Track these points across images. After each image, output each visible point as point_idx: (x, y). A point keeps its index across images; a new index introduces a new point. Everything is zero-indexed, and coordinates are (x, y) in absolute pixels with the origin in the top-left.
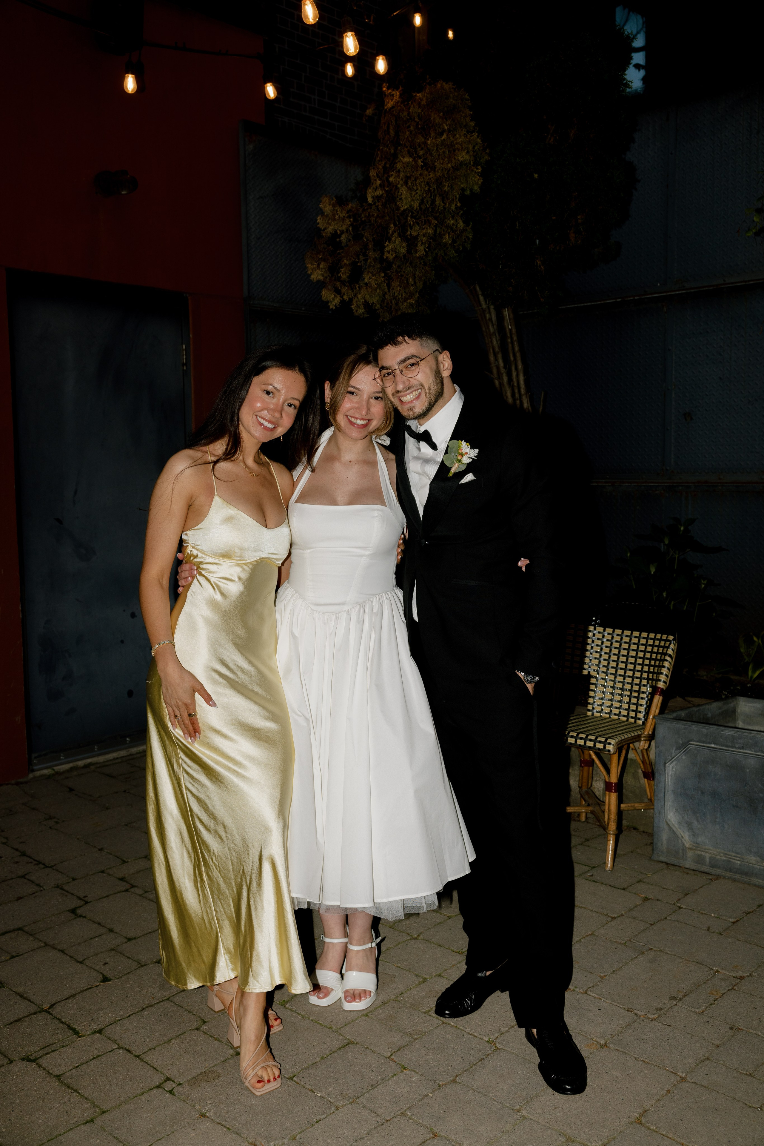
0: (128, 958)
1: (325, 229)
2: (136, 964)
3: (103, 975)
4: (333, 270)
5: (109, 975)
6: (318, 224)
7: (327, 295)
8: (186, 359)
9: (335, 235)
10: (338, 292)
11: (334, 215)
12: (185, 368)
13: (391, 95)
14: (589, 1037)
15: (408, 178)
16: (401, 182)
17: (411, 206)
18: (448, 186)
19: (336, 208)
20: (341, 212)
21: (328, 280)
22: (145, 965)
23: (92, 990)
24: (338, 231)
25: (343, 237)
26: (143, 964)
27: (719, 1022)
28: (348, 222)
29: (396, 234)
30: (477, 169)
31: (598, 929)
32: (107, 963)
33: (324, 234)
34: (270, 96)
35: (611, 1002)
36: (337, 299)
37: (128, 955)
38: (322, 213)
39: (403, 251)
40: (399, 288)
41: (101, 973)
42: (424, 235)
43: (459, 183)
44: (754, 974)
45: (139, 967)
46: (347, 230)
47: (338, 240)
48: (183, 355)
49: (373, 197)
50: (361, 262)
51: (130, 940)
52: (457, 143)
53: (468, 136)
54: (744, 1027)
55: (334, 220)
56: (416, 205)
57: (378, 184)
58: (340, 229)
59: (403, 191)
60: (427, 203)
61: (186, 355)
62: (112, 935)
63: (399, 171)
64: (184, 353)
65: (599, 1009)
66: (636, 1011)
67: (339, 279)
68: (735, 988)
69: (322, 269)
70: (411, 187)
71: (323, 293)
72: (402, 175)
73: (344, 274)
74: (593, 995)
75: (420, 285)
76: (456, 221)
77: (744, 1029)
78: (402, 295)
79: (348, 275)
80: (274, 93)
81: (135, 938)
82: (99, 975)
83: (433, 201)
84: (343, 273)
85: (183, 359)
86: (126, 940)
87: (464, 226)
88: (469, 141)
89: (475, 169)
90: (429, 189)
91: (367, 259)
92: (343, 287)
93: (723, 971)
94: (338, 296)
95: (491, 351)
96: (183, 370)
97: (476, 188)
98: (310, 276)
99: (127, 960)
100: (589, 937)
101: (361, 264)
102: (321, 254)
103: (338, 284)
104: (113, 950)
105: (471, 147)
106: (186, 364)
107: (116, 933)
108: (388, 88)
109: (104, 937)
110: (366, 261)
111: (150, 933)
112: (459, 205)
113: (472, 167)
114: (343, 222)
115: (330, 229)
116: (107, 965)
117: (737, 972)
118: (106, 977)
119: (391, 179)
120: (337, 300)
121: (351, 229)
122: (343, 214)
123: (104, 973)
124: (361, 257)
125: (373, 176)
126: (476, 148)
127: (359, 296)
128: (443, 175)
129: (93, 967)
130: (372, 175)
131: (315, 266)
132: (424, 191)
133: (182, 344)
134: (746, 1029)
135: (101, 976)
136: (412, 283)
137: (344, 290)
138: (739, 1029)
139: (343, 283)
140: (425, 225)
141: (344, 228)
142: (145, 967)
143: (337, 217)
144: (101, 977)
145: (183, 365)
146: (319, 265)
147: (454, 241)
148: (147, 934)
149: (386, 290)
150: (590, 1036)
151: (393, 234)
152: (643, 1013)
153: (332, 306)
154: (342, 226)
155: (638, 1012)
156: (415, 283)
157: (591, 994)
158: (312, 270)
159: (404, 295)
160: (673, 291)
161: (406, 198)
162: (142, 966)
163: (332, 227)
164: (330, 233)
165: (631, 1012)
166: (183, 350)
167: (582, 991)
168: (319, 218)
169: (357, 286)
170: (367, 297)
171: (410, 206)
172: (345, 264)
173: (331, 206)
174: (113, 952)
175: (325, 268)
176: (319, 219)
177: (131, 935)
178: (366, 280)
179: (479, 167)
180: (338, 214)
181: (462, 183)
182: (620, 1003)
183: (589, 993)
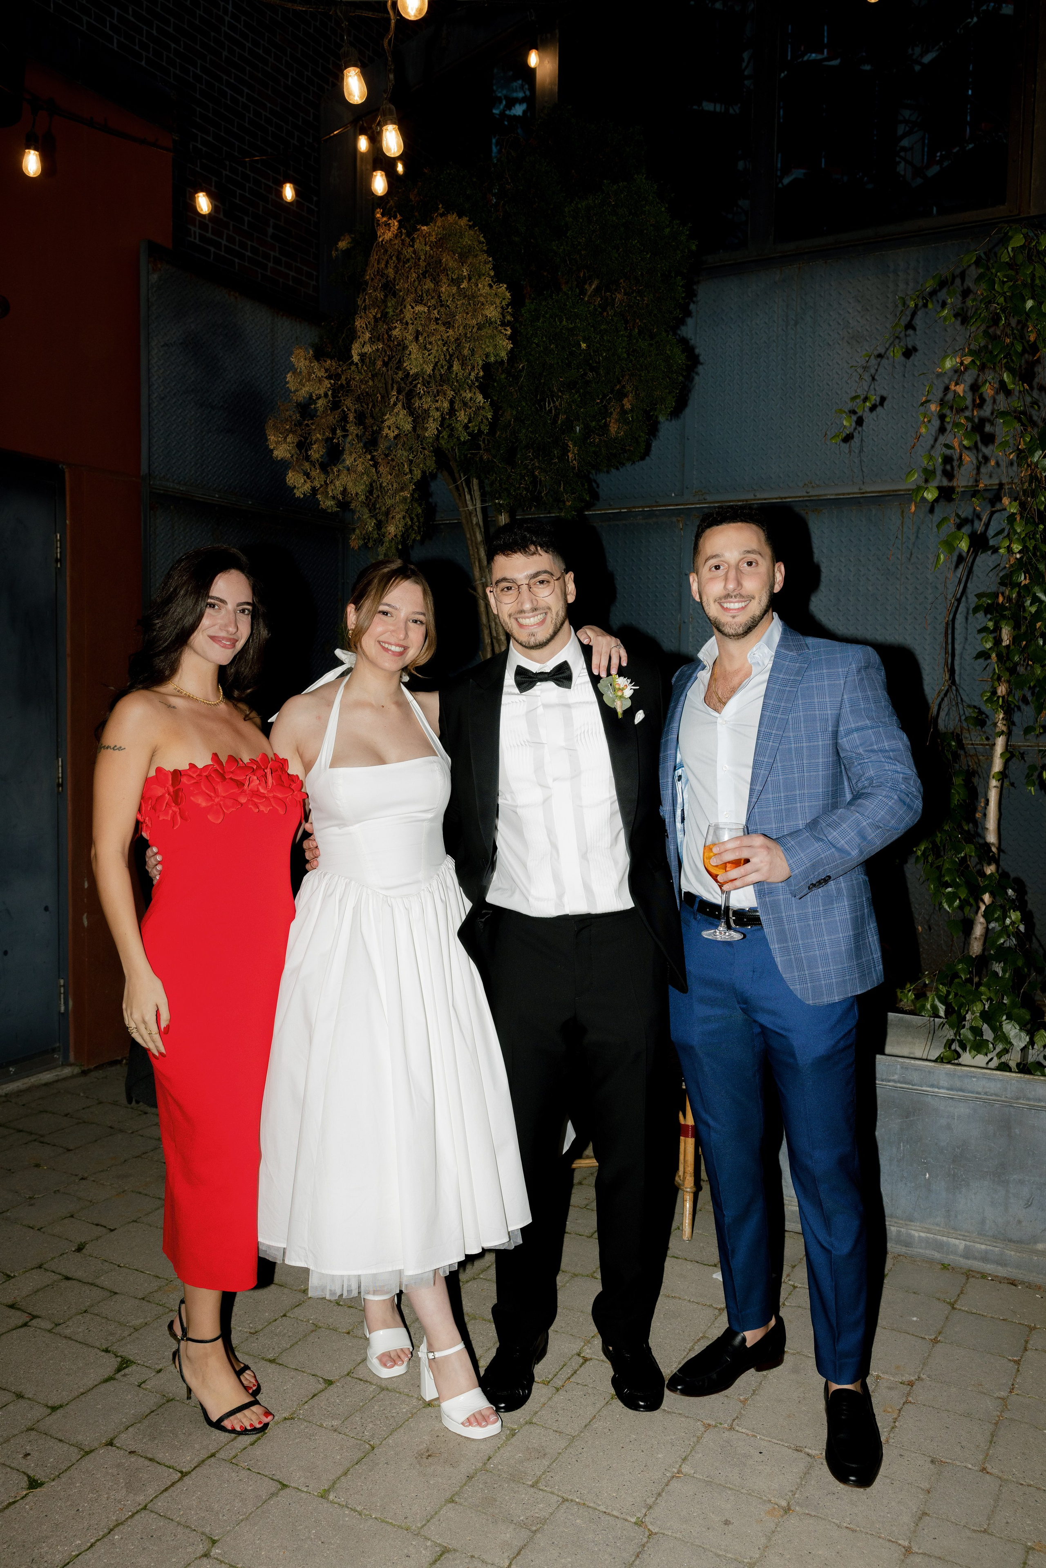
0: (61, 1440)
1: (297, 391)
2: (76, 1450)
3: (29, 1477)
4: (303, 446)
5: (39, 1475)
6: (288, 383)
7: (294, 479)
8: (60, 553)
9: (311, 400)
10: (307, 475)
11: (309, 374)
12: (59, 566)
13: (385, 225)
14: (764, 1498)
15: (418, 334)
16: (411, 338)
17: (423, 372)
18: (469, 349)
19: (312, 365)
20: (320, 370)
21: (295, 459)
22: (92, 1451)
23: (17, 1505)
24: (314, 395)
25: (321, 403)
26: (87, 1449)
27: (914, 1455)
28: (327, 383)
29: (400, 405)
30: (506, 330)
31: (709, 1327)
32: (29, 1454)
33: (294, 398)
34: (202, 210)
35: (770, 1439)
36: (308, 485)
37: (59, 1436)
38: (292, 368)
39: (408, 427)
40: (389, 477)
41: (24, 1473)
42: (437, 409)
43: (483, 346)
44: (923, 1376)
45: (83, 1456)
46: (326, 395)
47: (313, 406)
48: (57, 548)
49: (359, 355)
50: (338, 438)
51: (54, 1409)
52: (481, 295)
53: (494, 287)
54: (947, 1458)
55: (309, 380)
56: (429, 370)
57: (367, 338)
58: (317, 392)
59: (413, 348)
60: (442, 367)
61: (60, 548)
62: (23, 1403)
63: (407, 323)
64: (59, 545)
65: (761, 1453)
66: (807, 1450)
67: (307, 458)
68: (910, 1399)
69: (289, 443)
70: (423, 345)
71: (290, 475)
72: (411, 327)
73: (317, 452)
74: (744, 1430)
75: (418, 474)
76: (475, 393)
77: (947, 1461)
78: (392, 486)
79: (321, 453)
80: (208, 207)
81: (61, 1406)
82: (21, 1477)
83: (450, 367)
84: (315, 451)
85: (57, 553)
86: (49, 1411)
87: (484, 402)
88: (496, 294)
89: (503, 331)
90: (447, 350)
91: (347, 435)
92: (313, 469)
93: (886, 1376)
94: (308, 481)
95: (477, 564)
96: (56, 567)
97: (503, 354)
98: (272, 451)
99: (60, 1444)
100: (702, 1341)
101: (339, 441)
102: (289, 423)
103: (307, 465)
104: (32, 1429)
105: (498, 301)
106: (60, 560)
107: (29, 1399)
108: (383, 215)
109: (11, 1407)
110: (345, 436)
111: (82, 1394)
112: (481, 374)
113: (500, 328)
114: (320, 384)
115: (304, 392)
116: (29, 1457)
117: (903, 1375)
118: (34, 1480)
119: (395, 333)
120: (307, 487)
121: (330, 393)
122: (322, 373)
123: (29, 1473)
124: (338, 431)
125: (361, 327)
126: (503, 303)
127: (337, 483)
128: (466, 334)
129: (8, 1463)
130: (359, 325)
131: (280, 439)
132: (442, 351)
133: (55, 533)
134: (950, 1461)
135: (26, 1478)
136: (408, 470)
137: (313, 474)
138: (941, 1461)
139: (313, 464)
140: (438, 395)
141: (322, 392)
142: (93, 1454)
143: (313, 376)
144: (25, 1483)
145: (57, 561)
146: (285, 438)
147: (470, 421)
148: (78, 1397)
149: (375, 477)
150: (765, 1496)
151: (395, 404)
152: (817, 1452)
153: (298, 494)
154: (319, 388)
155: (810, 1451)
156: (411, 471)
157: (740, 1429)
158: (276, 444)
159: (395, 486)
160: (692, 504)
161: (416, 359)
162: (87, 1453)
163: (307, 389)
164: (304, 397)
165: (801, 1451)
166: (57, 541)
167: (726, 1426)
168: (289, 375)
169: (335, 470)
170: (350, 485)
171: (422, 369)
172: (317, 440)
173: (307, 361)
174: (33, 1433)
175: (293, 443)
176: (289, 377)
177: (54, 1401)
178: (348, 462)
179: (508, 328)
180: (314, 373)
181: (488, 347)
182: (782, 1440)
183: (737, 1428)
